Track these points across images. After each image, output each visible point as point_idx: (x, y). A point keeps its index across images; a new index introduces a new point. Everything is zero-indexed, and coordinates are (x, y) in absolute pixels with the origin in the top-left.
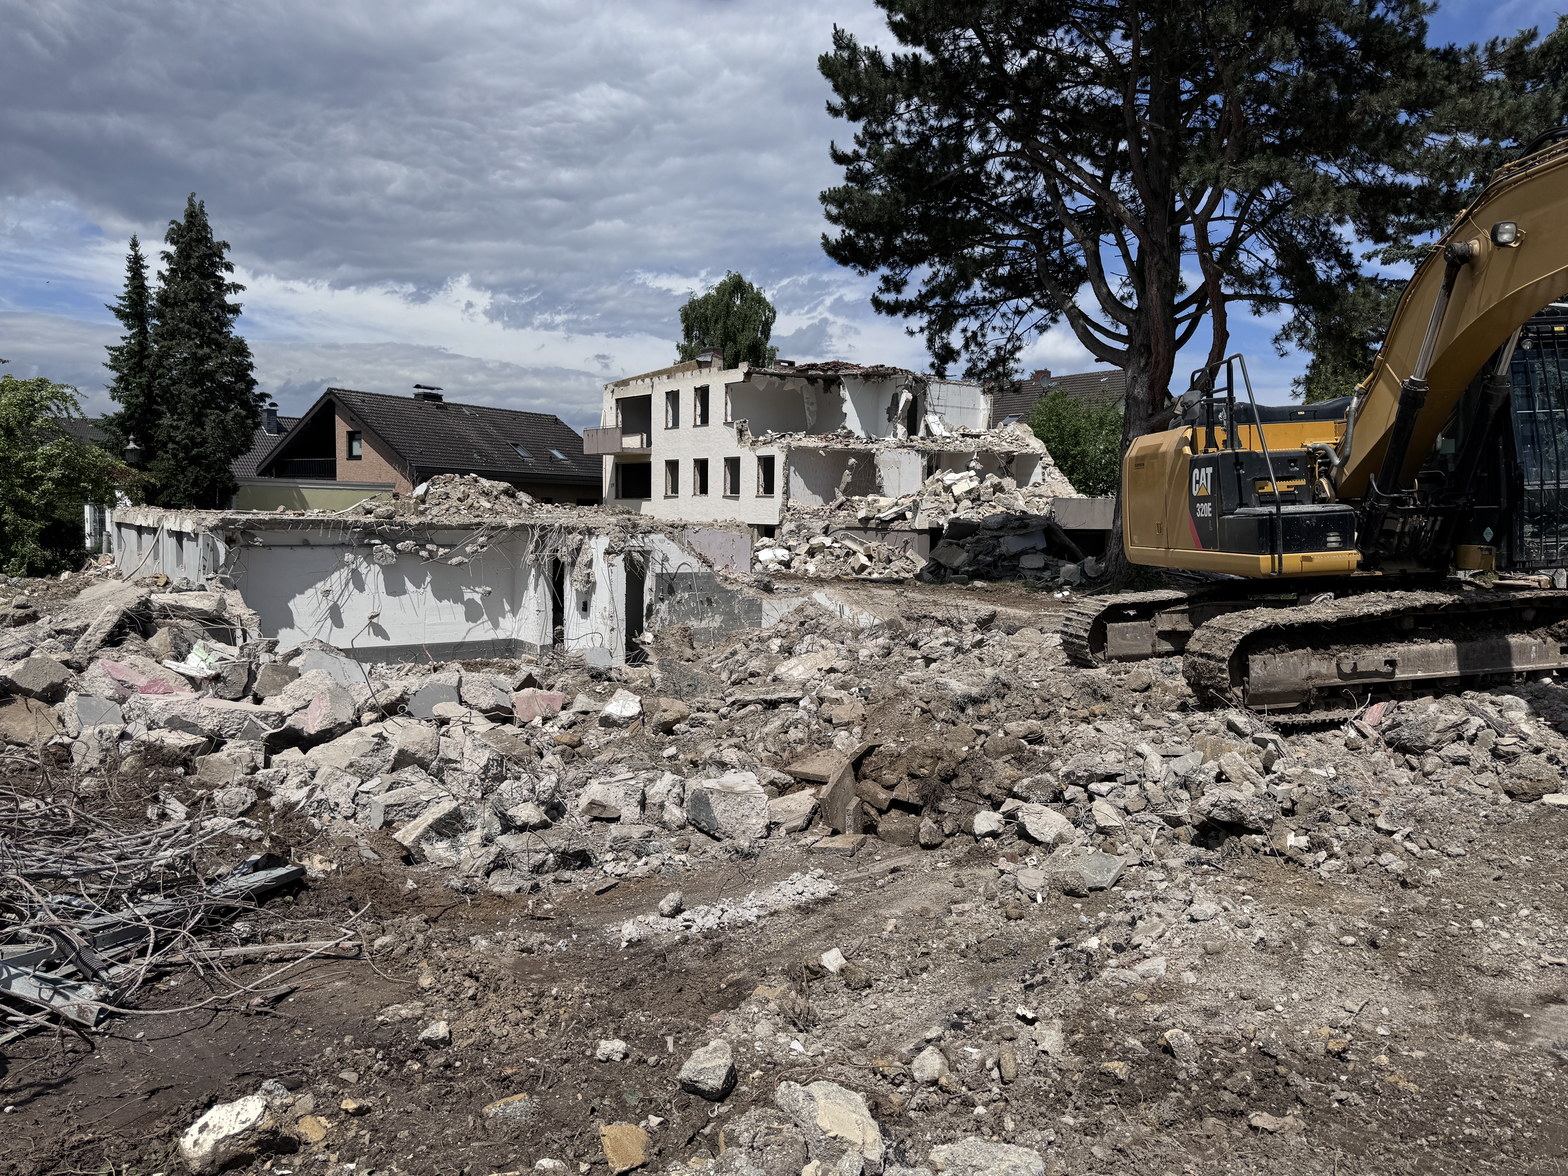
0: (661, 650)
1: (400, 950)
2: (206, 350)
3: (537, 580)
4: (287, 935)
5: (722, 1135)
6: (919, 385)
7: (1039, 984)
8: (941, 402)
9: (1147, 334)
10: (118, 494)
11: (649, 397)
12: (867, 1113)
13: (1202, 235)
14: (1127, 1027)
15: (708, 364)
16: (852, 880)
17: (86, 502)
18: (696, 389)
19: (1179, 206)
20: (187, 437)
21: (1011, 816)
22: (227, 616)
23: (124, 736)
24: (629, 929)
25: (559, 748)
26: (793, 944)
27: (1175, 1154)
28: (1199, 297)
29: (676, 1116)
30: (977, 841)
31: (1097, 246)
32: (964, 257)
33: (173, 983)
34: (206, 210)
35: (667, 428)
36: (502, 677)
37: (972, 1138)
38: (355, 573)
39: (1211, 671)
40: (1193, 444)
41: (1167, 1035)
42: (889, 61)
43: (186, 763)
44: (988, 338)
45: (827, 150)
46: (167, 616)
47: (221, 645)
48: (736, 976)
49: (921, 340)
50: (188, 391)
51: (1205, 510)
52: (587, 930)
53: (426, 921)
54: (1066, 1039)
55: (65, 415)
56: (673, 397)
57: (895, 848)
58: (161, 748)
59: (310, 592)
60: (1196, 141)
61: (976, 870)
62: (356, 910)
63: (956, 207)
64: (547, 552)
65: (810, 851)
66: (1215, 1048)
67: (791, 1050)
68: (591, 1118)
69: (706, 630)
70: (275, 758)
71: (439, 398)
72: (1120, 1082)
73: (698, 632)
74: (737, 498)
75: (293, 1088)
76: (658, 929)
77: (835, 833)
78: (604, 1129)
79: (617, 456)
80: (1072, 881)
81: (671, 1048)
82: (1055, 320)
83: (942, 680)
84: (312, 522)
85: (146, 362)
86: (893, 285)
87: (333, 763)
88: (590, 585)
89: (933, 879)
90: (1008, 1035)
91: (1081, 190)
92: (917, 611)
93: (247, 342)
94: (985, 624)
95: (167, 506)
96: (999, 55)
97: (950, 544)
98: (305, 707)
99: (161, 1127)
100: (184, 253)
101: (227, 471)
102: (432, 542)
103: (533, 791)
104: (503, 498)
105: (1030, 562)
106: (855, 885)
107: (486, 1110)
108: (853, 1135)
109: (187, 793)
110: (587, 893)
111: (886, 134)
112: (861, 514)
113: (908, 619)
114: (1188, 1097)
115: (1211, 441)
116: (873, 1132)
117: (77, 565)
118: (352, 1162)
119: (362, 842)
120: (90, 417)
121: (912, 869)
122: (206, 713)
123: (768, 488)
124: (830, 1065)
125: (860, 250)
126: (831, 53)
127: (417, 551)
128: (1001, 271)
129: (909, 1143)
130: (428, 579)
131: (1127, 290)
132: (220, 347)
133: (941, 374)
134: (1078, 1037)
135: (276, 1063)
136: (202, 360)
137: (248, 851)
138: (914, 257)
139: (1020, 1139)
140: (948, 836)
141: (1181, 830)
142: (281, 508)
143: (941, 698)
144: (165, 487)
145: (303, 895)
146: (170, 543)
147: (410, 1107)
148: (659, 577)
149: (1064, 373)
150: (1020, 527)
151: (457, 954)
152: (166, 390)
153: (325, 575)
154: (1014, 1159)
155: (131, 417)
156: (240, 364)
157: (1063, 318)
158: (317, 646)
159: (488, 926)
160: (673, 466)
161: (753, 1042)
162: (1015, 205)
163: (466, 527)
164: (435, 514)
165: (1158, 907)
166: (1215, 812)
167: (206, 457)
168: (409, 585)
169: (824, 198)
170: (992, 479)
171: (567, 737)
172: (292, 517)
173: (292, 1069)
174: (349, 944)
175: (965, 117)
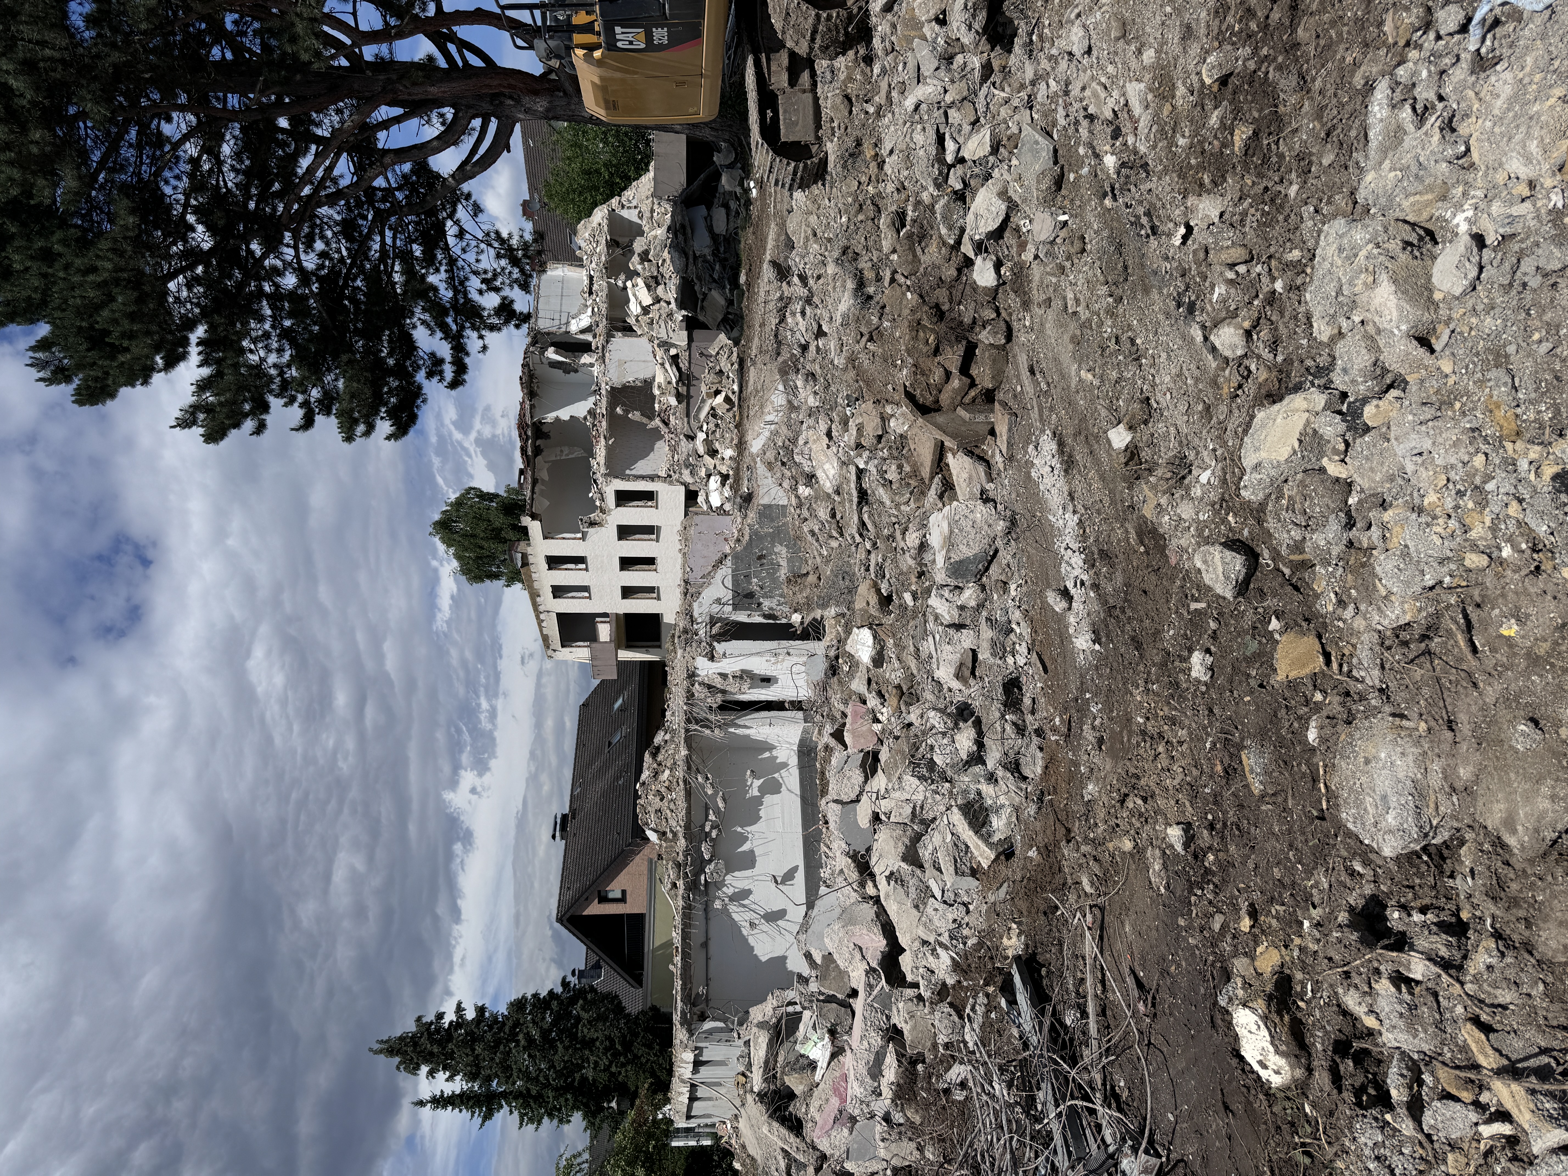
0: (809, 605)
1: (1096, 868)
2: (521, 1037)
3: (740, 726)
4: (1079, 975)
5: (1292, 557)
6: (539, 340)
7: (1151, 220)
8: (557, 316)
9: (480, 97)
10: (660, 1116)
11: (559, 615)
12: (1277, 407)
13: (373, 37)
14: (1198, 125)
15: (525, 556)
16: (1041, 416)
17: (667, 1145)
18: (550, 569)
19: (344, 62)
20: (605, 1054)
21: (980, 247)
22: (774, 1020)
23: (887, 1118)
24: (1083, 642)
25: (903, 708)
26: (1102, 478)
27: (1335, 74)
28: (440, 41)
29: (1270, 602)
30: (1004, 283)
31: (389, 150)
32: (405, 293)
33: (1122, 1084)
34: (385, 1038)
35: (590, 598)
36: (834, 761)
37: (1308, 296)
38: (734, 898)
39: (829, 30)
40: (590, 48)
41: (1208, 81)
42: (206, 371)
43: (913, 1062)
44: (488, 267)
45: (302, 436)
46: (774, 1076)
47: (802, 1027)
48: (1133, 536)
49: (491, 337)
50: (561, 1055)
51: (660, 35)
52: (1082, 683)
53: (1068, 841)
54: (1209, 192)
55: (586, 1165)
56: (559, 591)
57: (1010, 370)
58: (898, 1085)
59: (751, 941)
60: (273, 42)
61: (1034, 285)
62: (1057, 908)
63: (353, 300)
64: (712, 717)
65: (1010, 459)
66: (1224, 28)
67: (1209, 482)
68: (1269, 688)
69: (789, 560)
70: (909, 978)
71: (564, 817)
72: (1256, 133)
73: (791, 569)
74: (659, 528)
75: (1227, 976)
76: (1083, 613)
77: (992, 432)
78: (1281, 676)
79: (618, 647)
80: (1047, 183)
81: (1202, 605)
82: (468, 196)
83: (839, 320)
84: (684, 939)
85: (534, 1092)
86: (435, 366)
87: (915, 923)
88: (745, 675)
89: (1042, 331)
90: (1202, 255)
91: (330, 169)
92: (770, 344)
93: (513, 997)
94: (783, 272)
95: (670, 1073)
96: (194, 255)
97: (702, 308)
98: (861, 949)
99: (1260, 1103)
100: (428, 1057)
101: (637, 1017)
102: (703, 826)
103: (944, 734)
104: (660, 758)
105: (720, 224)
106: (1046, 413)
107: (1256, 792)
108: (1298, 422)
109: (942, 1062)
110: (1045, 682)
111: (281, 374)
112: (673, 401)
113: (778, 354)
114: (1275, 59)
115: (588, 28)
116: (1297, 402)
117: (728, 1154)
118: (1302, 923)
119: (991, 898)
120: (587, 1142)
121: (1031, 353)
122: (865, 1043)
123: (649, 496)
124: (1226, 443)
125: (400, 401)
126: (201, 430)
127: (712, 840)
128: (418, 253)
129: (1309, 363)
130: (739, 829)
131: (435, 120)
132: (517, 1024)
133: (526, 318)
134: (1207, 180)
135: (1202, 991)
136: (530, 1040)
137: (997, 1007)
138: (407, 345)
139: (1310, 244)
140: (999, 314)
141: (996, 64)
142: (671, 967)
143: (858, 320)
144: (653, 1074)
145: (1040, 959)
146: (705, 1072)
147: (1251, 865)
148: (736, 607)
149: (525, 187)
150: (684, 234)
151: (1101, 814)
152: (559, 1074)
153: (735, 927)
154: (1332, 250)
155: (586, 1105)
156: (534, 1005)
157: (466, 187)
158: (802, 937)
159: (1075, 780)
160: (628, 592)
161: (1198, 522)
162: (350, 239)
163: (688, 794)
164: (676, 822)
165: (1075, 90)
166: (977, 26)
167: (624, 1036)
168: (746, 847)
169: (349, 439)
170: (635, 263)
171: (892, 700)
172: (679, 958)
173: (1209, 974)
174: (1089, 918)
175: (260, 292)
